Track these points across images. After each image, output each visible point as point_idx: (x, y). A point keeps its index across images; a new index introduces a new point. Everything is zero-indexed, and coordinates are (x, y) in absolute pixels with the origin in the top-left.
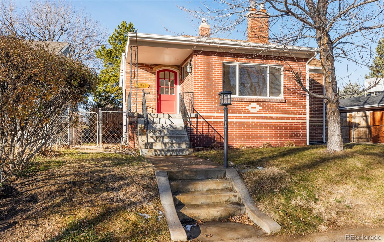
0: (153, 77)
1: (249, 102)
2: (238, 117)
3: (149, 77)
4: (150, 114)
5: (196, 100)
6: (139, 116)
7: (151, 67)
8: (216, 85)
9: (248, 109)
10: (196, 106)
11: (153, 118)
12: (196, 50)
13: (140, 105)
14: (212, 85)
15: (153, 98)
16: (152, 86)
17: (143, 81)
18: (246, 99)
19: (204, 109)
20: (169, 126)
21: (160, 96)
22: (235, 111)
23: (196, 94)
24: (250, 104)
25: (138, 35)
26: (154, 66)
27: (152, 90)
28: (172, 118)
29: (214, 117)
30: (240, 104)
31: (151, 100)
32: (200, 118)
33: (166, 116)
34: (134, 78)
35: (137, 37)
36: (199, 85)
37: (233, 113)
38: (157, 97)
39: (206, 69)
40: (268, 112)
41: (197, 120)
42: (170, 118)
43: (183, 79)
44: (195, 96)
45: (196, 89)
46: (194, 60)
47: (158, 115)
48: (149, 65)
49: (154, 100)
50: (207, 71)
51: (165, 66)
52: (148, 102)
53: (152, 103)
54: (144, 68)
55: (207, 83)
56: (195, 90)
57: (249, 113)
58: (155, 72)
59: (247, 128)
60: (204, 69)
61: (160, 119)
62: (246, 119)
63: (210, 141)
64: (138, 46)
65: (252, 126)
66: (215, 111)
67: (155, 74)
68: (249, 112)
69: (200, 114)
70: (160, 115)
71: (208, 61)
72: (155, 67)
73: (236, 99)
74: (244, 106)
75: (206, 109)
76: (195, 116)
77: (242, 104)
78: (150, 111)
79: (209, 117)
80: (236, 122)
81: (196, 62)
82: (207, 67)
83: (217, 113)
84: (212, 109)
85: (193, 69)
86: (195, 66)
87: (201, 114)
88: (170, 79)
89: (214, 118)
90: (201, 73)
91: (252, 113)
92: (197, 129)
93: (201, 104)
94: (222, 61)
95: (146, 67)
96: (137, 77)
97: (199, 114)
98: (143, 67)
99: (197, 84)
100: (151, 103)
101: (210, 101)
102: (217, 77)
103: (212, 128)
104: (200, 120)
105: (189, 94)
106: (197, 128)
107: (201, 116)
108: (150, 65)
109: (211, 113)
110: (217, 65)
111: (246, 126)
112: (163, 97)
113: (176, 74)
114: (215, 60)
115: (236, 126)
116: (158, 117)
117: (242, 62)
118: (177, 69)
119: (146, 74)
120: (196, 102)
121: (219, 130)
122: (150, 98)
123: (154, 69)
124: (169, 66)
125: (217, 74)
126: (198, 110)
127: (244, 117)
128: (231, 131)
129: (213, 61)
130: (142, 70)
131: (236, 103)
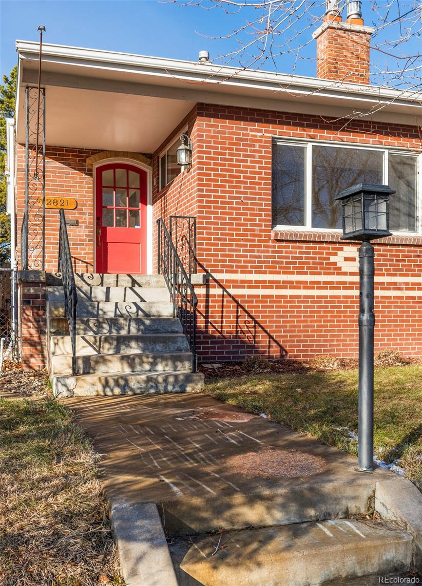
0: (87, 183)
1: (338, 246)
2: (311, 282)
3: (77, 182)
4: (81, 276)
5: (204, 239)
6: (51, 281)
7: (82, 156)
8: (254, 199)
9: (335, 263)
10: (202, 255)
11: (89, 285)
12: (202, 104)
13: (53, 253)
14: (245, 198)
15: (87, 236)
16: (85, 205)
17: (60, 190)
18: (333, 236)
19: (225, 261)
20: (134, 309)
21: (104, 230)
22: (303, 268)
23: (202, 223)
24: (342, 249)
25: (47, 50)
26: (88, 153)
27: (84, 214)
28: (140, 286)
29: (251, 284)
30: (315, 248)
31: (80, 240)
32: (214, 287)
33: (125, 280)
34: (36, 175)
35: (41, 55)
36: (210, 196)
37: (298, 273)
38: (98, 233)
39: (230, 154)
40: (386, 270)
41: (208, 291)
42: (136, 288)
43: (163, 186)
44: (200, 228)
45: (204, 207)
46: (198, 130)
47: (102, 278)
48: (76, 152)
49: (89, 240)
50: (232, 160)
51: (116, 154)
52: (73, 244)
53: (84, 249)
54: (62, 159)
55: (232, 192)
56: (200, 212)
57: (338, 274)
58: (91, 170)
59: (333, 312)
60: (225, 154)
61: (108, 289)
62: (331, 288)
63: (239, 347)
64: (47, 87)
65: (345, 307)
66: (252, 267)
67: (91, 175)
68: (339, 271)
69: (213, 274)
70: (109, 279)
71: (234, 133)
72: (92, 157)
73: (306, 236)
74: (327, 253)
75: (230, 261)
76: (201, 282)
77: (320, 248)
78: (80, 268)
79: (237, 284)
80: (305, 297)
81: (202, 136)
82: (232, 149)
83: (256, 272)
84: (245, 262)
85: (195, 155)
86: (199, 146)
87: (217, 276)
88: (128, 188)
89: (249, 287)
90: (215, 164)
91: (345, 274)
92: (206, 317)
93: (215, 250)
94: (270, 135)
95: (69, 155)
96: (44, 172)
97: (212, 277)
98: (59, 155)
99: (204, 196)
100: (81, 249)
101: (240, 240)
102: (257, 176)
103: (246, 312)
104: (216, 291)
105: (185, 221)
106: (207, 312)
107: (216, 281)
108: (80, 152)
109: (242, 272)
110: (257, 145)
111: (331, 307)
112: (112, 232)
113: (143, 175)
114: (251, 130)
115: (305, 307)
116: (102, 284)
117: (321, 137)
118: (146, 163)
119: (68, 173)
120: (202, 244)
121: (263, 317)
122: (79, 236)
123: (88, 161)
124: (125, 154)
125: (257, 170)
126: (208, 266)
127: (325, 283)
128: (293, 321)
129: (248, 135)
130: (58, 164)
131: (307, 248)
